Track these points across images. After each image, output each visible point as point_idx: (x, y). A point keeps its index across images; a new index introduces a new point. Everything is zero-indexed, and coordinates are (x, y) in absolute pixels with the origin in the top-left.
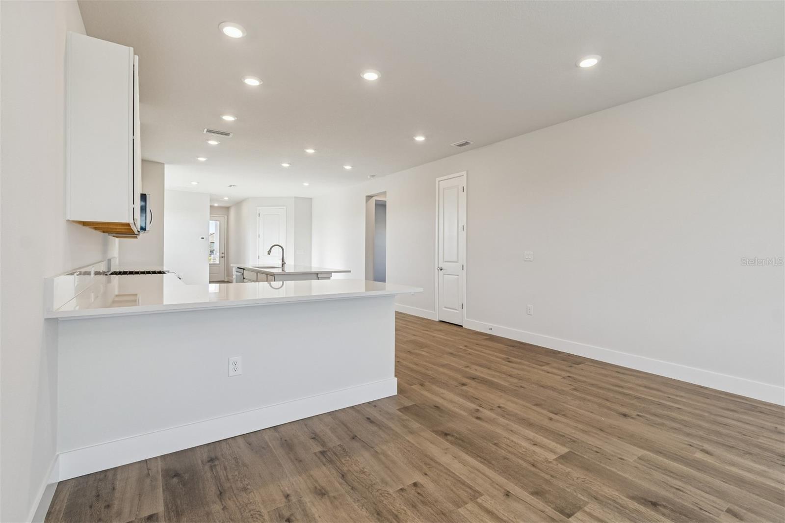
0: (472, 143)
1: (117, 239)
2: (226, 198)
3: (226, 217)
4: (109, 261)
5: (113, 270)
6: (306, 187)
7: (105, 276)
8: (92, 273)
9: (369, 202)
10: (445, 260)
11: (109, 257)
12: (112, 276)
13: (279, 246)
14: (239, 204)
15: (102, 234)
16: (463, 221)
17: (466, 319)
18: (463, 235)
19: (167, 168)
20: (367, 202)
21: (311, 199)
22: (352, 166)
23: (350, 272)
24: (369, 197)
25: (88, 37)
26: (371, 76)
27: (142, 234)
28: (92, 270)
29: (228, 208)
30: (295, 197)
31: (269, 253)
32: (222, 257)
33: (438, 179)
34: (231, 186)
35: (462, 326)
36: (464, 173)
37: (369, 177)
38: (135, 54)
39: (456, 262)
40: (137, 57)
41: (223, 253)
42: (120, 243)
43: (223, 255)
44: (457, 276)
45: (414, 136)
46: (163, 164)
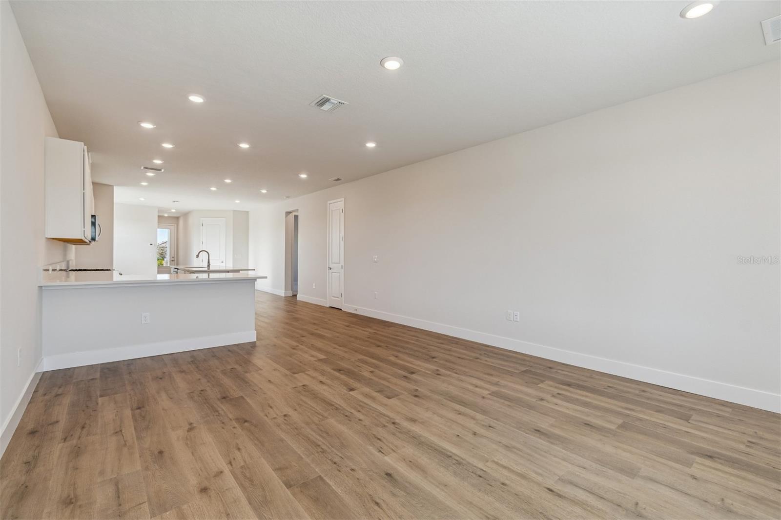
0: (343, 179)
1: (74, 246)
2: (173, 211)
3: (176, 225)
4: (68, 262)
5: (70, 269)
6: (238, 203)
7: (65, 272)
8: (51, 270)
9: (289, 216)
10: (333, 262)
11: (68, 259)
12: (70, 272)
13: (205, 251)
14: (186, 214)
15: (63, 243)
16: (342, 234)
17: (343, 304)
18: (342, 243)
19: (116, 189)
20: (286, 216)
21: (248, 212)
22: (267, 191)
23: (254, 270)
24: (288, 213)
25: (61, 139)
26: (244, 146)
27: (93, 243)
28: (58, 268)
29: (177, 218)
30: (234, 211)
31: (197, 256)
32: (173, 261)
33: (329, 202)
34: (174, 202)
35: (341, 309)
36: (343, 199)
37: (285, 198)
38: (85, 145)
39: (337, 263)
40: (86, 147)
41: (173, 257)
42: (76, 249)
43: (173, 259)
44: (339, 274)
45: (299, 174)
46: (112, 186)
